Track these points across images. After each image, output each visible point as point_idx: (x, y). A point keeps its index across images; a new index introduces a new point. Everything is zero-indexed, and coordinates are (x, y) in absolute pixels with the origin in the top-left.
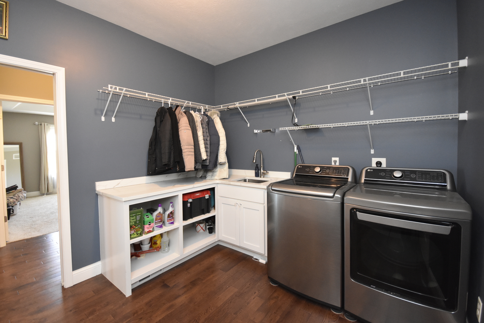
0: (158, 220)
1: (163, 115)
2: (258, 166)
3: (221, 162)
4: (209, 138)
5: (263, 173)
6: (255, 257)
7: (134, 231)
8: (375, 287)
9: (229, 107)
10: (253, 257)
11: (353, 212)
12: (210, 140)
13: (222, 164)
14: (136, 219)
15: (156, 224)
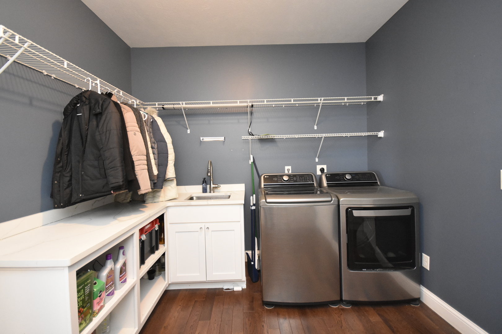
0: (109, 282)
1: (100, 105)
2: (206, 180)
3: (169, 178)
4: (156, 145)
5: (213, 187)
6: (225, 287)
7: (82, 317)
8: (365, 270)
9: (165, 106)
10: (223, 289)
11: (349, 212)
12: (157, 148)
13: (171, 180)
14: (84, 294)
15: (108, 292)
